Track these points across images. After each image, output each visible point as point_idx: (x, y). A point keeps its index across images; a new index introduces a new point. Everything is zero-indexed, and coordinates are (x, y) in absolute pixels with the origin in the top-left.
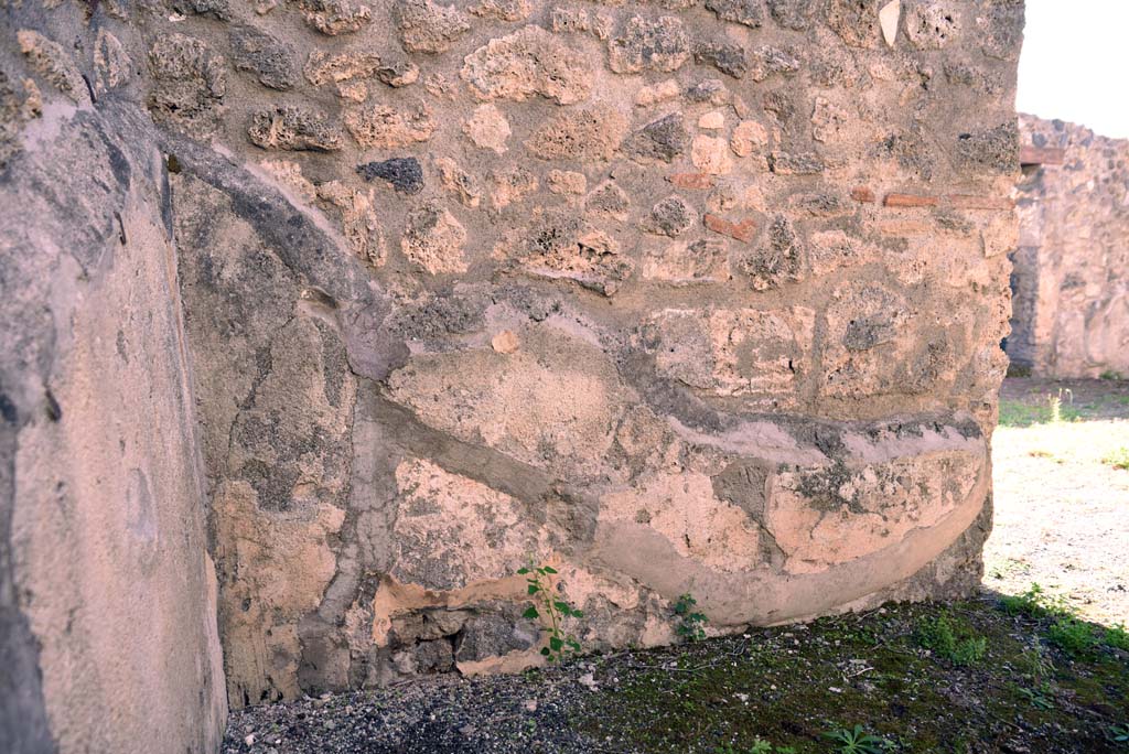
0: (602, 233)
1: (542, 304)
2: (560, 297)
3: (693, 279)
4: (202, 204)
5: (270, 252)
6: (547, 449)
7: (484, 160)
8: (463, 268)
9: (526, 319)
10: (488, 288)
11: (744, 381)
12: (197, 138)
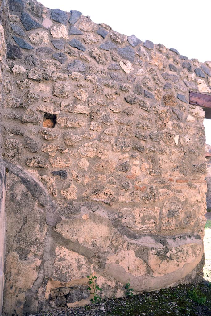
0: (110, 190)
1: (95, 207)
2: (99, 205)
3: (131, 201)
4: (13, 180)
5: (29, 193)
6: (94, 244)
7: (82, 172)
8: (76, 198)
9: (91, 211)
10: (82, 203)
11: (143, 226)
12: (13, 163)
